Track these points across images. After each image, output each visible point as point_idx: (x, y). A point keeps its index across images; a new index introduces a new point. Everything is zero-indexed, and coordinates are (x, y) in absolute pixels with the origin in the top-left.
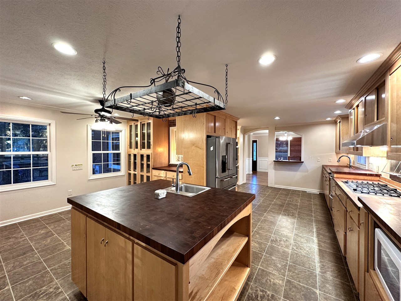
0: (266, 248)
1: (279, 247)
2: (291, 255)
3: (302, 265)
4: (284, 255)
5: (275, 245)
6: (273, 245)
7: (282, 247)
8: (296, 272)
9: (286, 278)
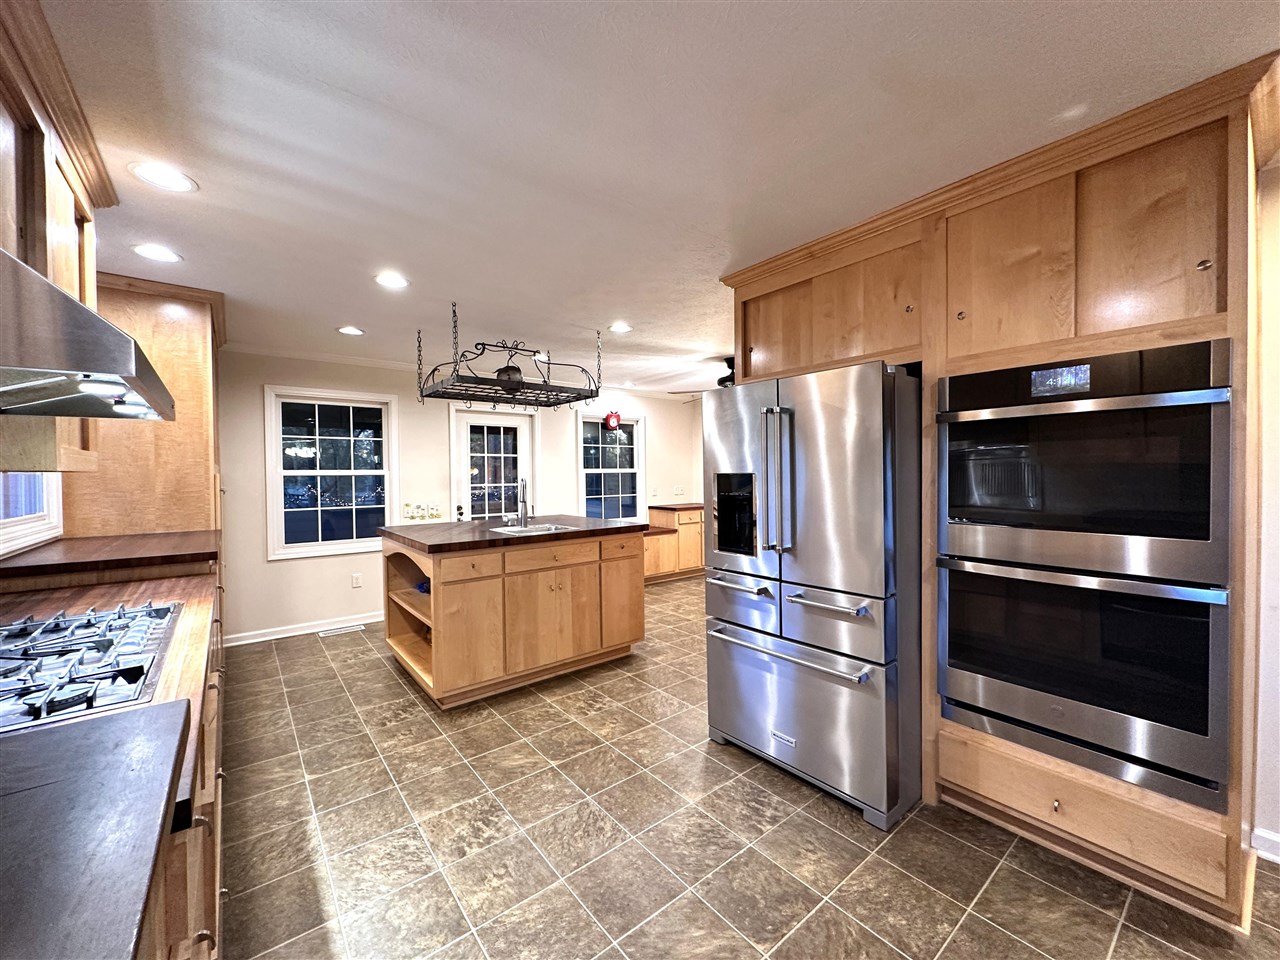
0: (482, 775)
1: (457, 805)
2: (405, 811)
3: (361, 806)
4: (423, 793)
5: (471, 801)
6: (476, 799)
7: (450, 814)
8: (366, 778)
9: (381, 756)
